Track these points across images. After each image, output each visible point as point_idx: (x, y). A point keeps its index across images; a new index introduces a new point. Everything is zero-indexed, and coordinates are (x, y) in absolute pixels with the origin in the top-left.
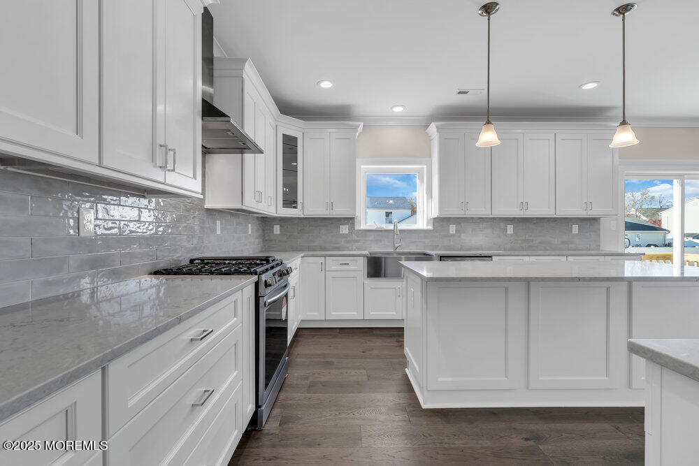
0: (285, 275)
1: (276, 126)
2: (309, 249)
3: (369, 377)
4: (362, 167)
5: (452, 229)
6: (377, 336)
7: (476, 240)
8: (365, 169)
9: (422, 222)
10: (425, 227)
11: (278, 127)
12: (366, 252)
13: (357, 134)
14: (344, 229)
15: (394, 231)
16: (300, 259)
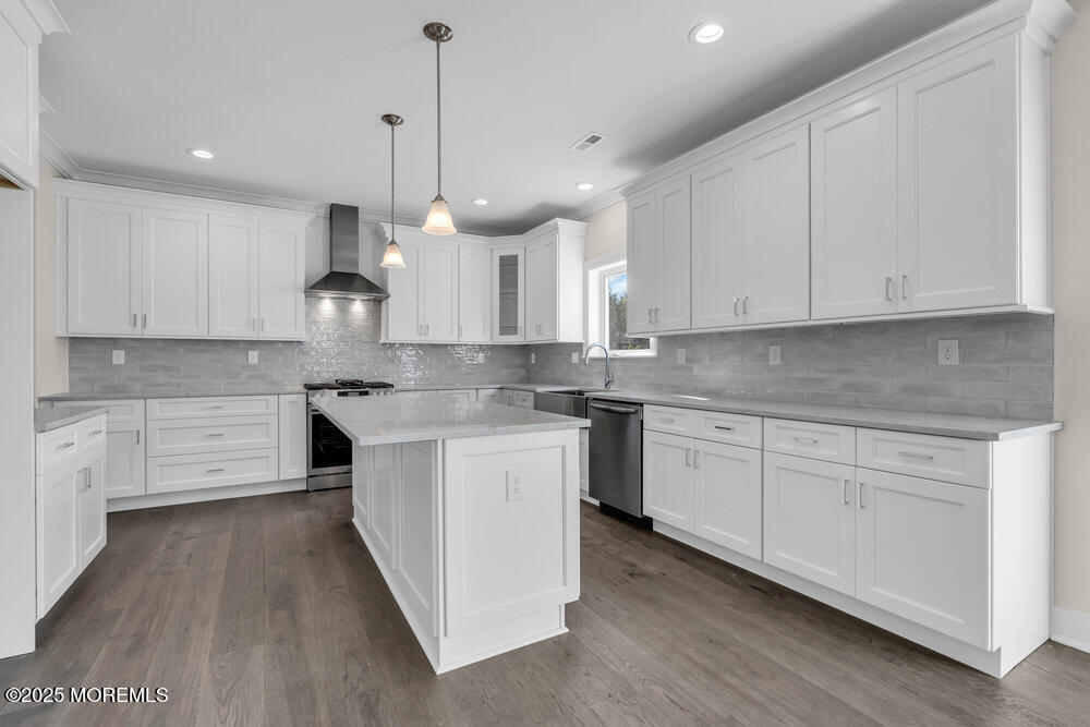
5: (681, 355)
14: (575, 358)
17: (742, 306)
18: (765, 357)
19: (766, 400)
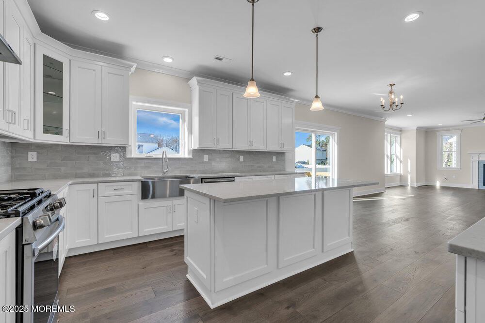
0: (57, 208)
1: (35, 44)
2: (76, 176)
3: (155, 292)
4: (134, 103)
5: (206, 158)
6: (152, 249)
7: (222, 166)
8: (136, 105)
9: (184, 153)
10: (186, 156)
11: (37, 46)
12: (139, 178)
13: (130, 73)
14: (115, 157)
15: (162, 159)
16: (67, 188)
17: (251, 143)
18: (239, 159)
19: (244, 172)
